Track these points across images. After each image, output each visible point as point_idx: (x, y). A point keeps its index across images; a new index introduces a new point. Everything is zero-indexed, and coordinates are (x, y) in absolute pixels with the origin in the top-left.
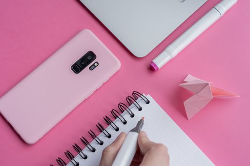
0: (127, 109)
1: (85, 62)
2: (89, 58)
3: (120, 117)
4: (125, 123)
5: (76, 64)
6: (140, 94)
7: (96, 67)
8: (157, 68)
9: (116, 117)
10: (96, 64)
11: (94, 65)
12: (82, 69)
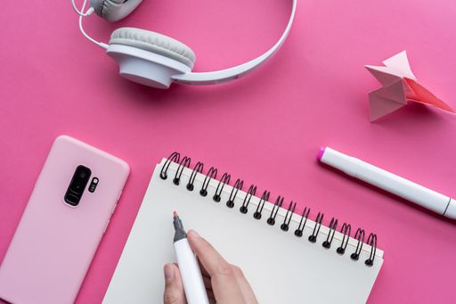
1: (80, 183)
2: (83, 176)
5: (69, 192)
7: (96, 184)
10: (95, 181)
11: (92, 183)
12: (80, 196)
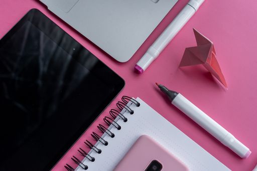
0: (120, 114)
3: (113, 123)
4: (119, 128)
6: (129, 98)
8: (143, 70)
9: (109, 124)
